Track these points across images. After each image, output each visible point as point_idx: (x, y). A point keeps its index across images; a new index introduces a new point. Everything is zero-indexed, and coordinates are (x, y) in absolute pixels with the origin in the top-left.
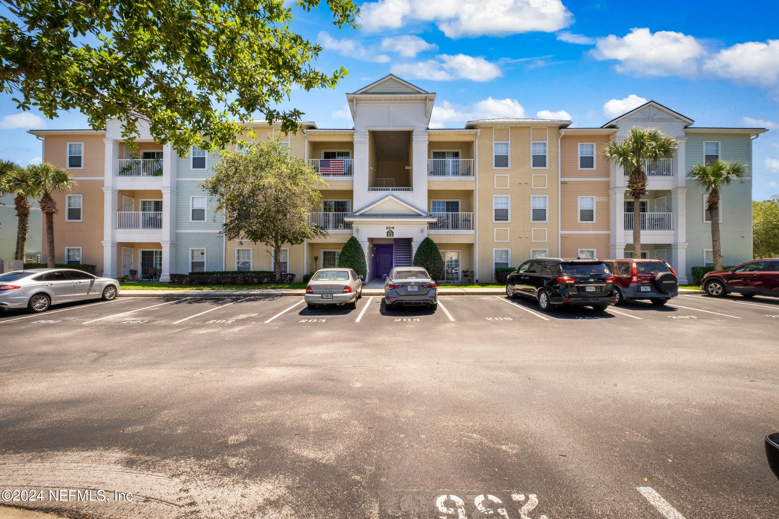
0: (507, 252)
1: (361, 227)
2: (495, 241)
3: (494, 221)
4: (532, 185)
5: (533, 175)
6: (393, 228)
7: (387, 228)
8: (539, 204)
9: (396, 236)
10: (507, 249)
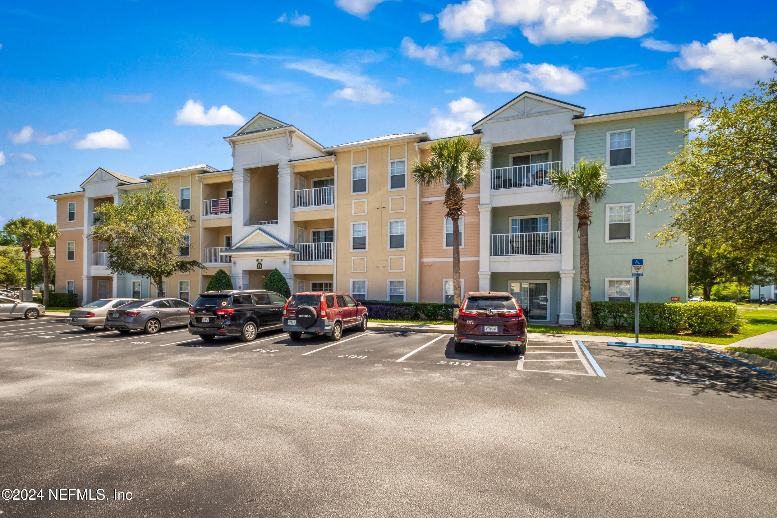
0: (364, 282)
1: (237, 260)
2: (353, 271)
3: (352, 250)
4: (390, 209)
5: (390, 198)
6: (262, 260)
7: (257, 260)
8: (397, 231)
9: (264, 268)
10: (364, 280)
